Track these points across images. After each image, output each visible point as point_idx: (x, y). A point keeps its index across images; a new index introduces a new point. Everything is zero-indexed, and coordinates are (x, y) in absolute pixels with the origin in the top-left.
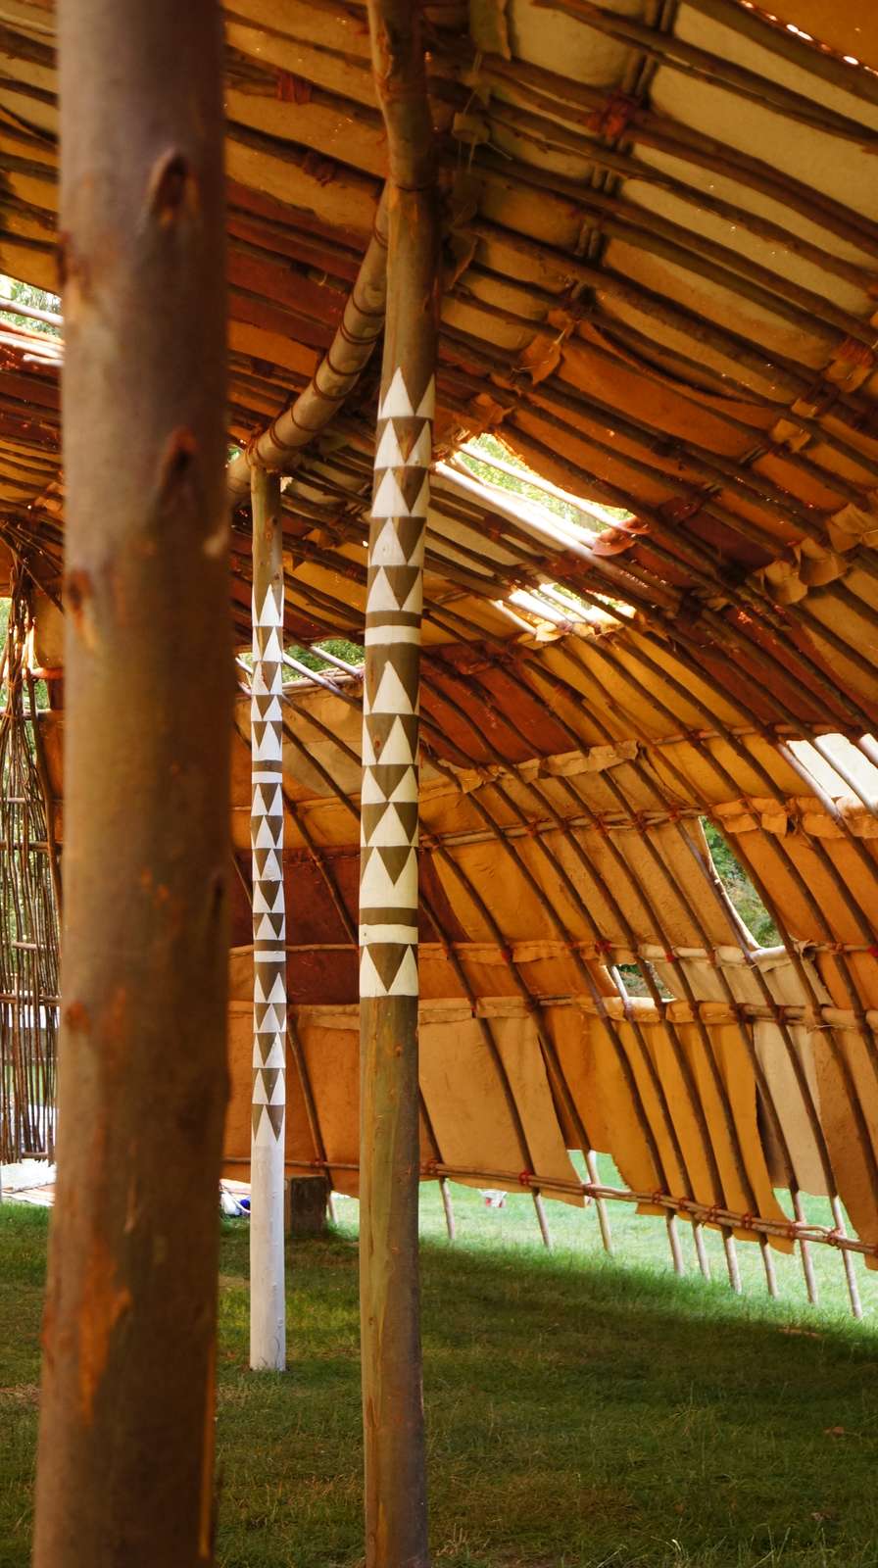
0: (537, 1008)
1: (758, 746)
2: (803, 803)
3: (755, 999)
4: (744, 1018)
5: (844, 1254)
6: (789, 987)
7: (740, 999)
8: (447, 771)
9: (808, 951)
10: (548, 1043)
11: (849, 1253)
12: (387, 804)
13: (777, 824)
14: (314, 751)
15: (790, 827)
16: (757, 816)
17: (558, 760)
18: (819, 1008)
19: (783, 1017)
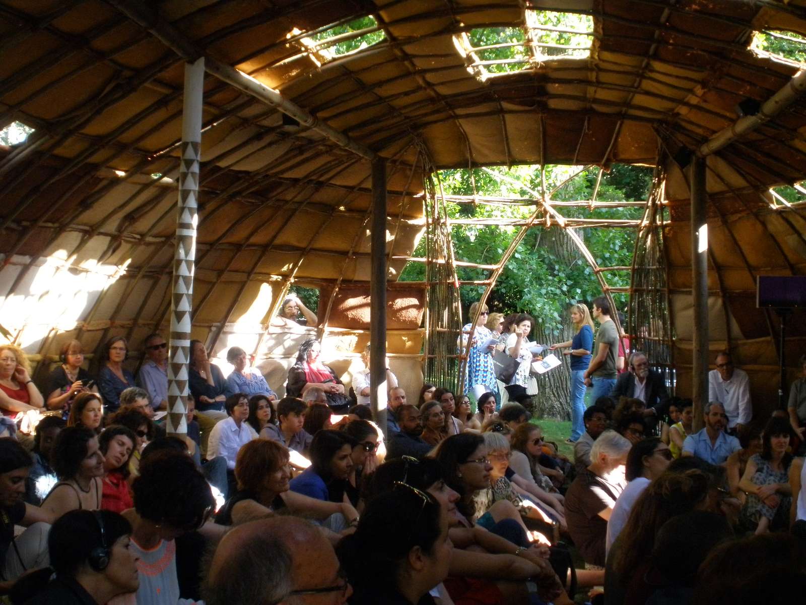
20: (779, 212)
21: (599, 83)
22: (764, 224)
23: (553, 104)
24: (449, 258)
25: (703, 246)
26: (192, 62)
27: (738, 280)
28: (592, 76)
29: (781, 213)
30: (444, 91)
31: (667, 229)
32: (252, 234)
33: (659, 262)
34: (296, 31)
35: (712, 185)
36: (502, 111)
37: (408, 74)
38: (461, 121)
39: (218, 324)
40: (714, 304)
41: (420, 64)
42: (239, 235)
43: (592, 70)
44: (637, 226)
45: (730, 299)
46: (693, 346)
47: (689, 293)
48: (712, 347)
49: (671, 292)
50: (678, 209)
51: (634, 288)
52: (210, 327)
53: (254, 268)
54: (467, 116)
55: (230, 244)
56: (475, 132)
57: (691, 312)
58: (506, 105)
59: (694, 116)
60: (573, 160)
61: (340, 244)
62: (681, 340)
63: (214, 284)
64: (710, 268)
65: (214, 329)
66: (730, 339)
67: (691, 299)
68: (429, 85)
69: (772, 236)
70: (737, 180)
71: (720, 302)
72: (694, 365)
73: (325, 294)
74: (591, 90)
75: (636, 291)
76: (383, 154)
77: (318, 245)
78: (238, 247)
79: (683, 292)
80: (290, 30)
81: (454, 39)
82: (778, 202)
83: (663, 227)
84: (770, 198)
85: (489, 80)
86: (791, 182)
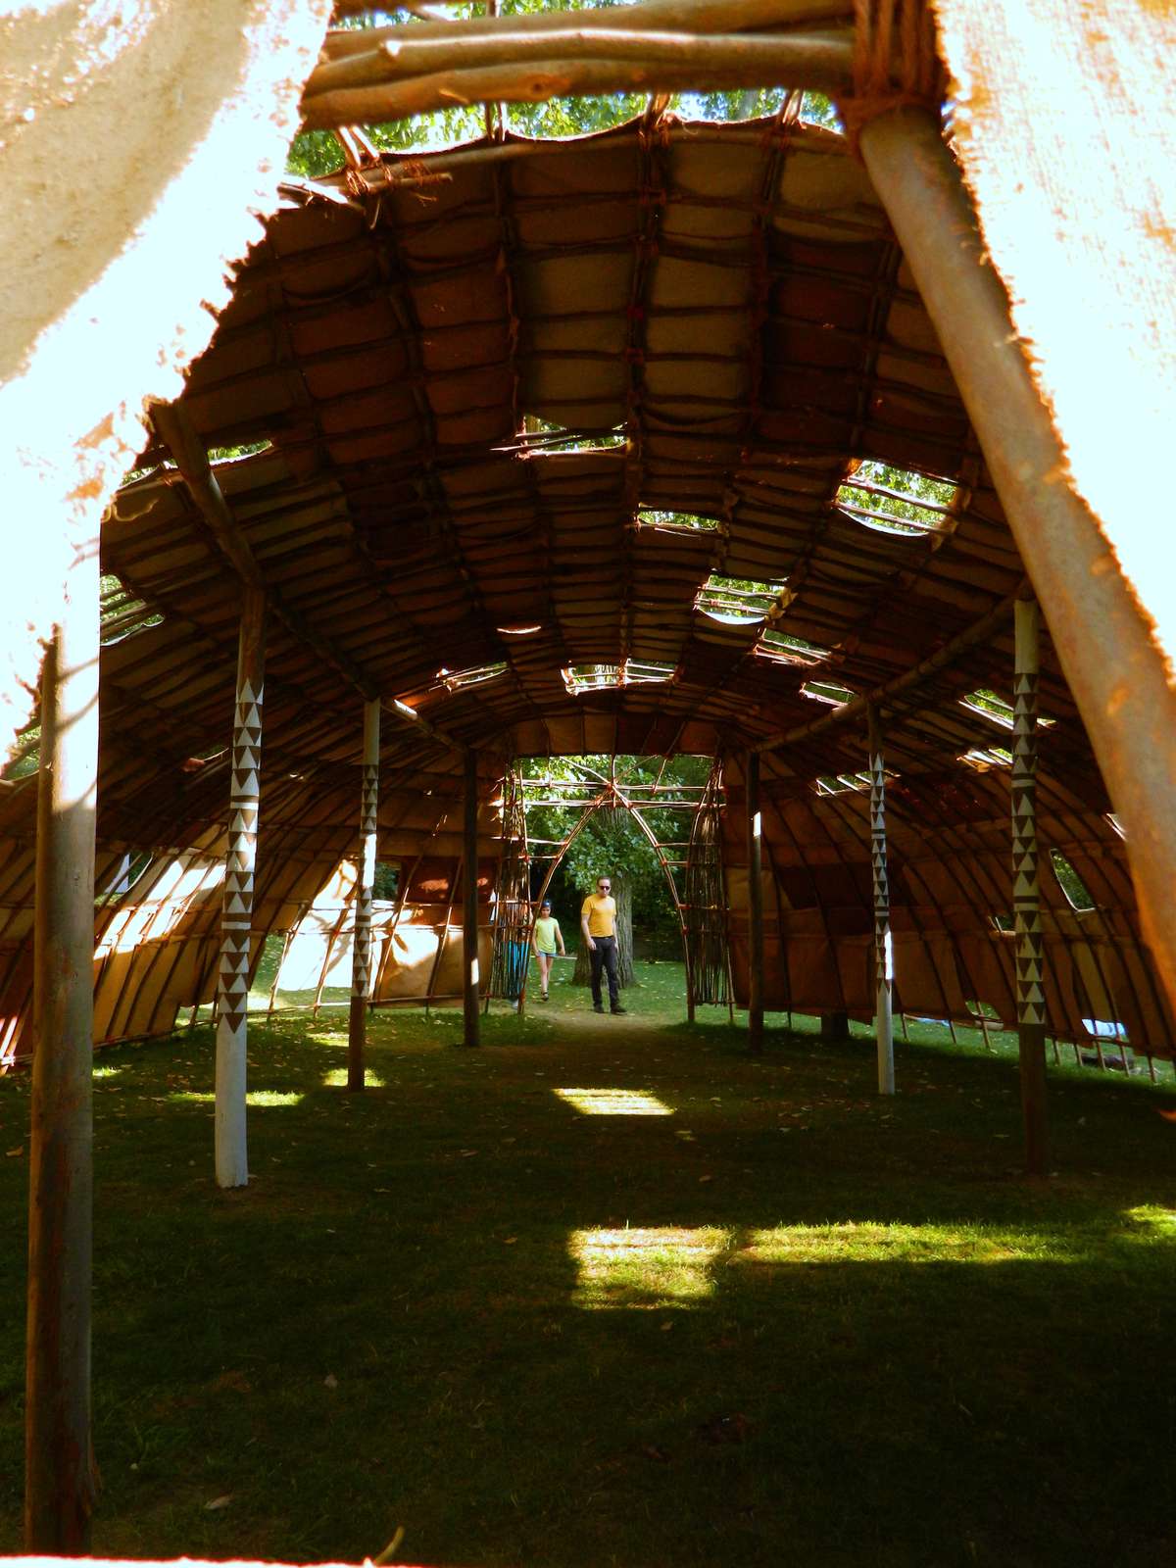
0: (953, 936)
1: (1090, 818)
2: (1112, 844)
3: (1075, 931)
4: (1068, 941)
5: (1121, 1049)
6: (1095, 927)
7: (1066, 932)
8: (914, 829)
9: (1106, 911)
10: (958, 953)
11: (1123, 1047)
12: (1024, 854)
13: (1097, 853)
14: (849, 821)
15: (1104, 854)
16: (1085, 850)
17: (977, 824)
18: (1111, 937)
19: (1090, 940)
20: (823, 798)
21: (671, 696)
22: (810, 809)
23: (629, 708)
24: (523, 835)
25: (757, 832)
26: (372, 700)
27: (787, 857)
28: (668, 692)
29: (827, 799)
30: (537, 701)
31: (722, 812)
32: (349, 818)
33: (714, 839)
34: (444, 672)
35: (765, 774)
36: (583, 713)
37: (517, 692)
38: (546, 720)
39: (306, 901)
40: (766, 878)
41: (526, 685)
42: (335, 820)
43: (667, 688)
44: (697, 807)
45: (781, 874)
46: (749, 916)
47: (744, 868)
48: (765, 916)
49: (725, 866)
50: (733, 794)
51: (691, 862)
52: (300, 905)
53: (345, 847)
54: (553, 716)
55: (328, 826)
56: (555, 728)
57: (746, 885)
58: (587, 709)
59: (751, 722)
60: (639, 751)
61: (422, 825)
62: (734, 910)
63: (310, 864)
64: (763, 846)
65: (303, 906)
66: (780, 909)
67: (746, 873)
68: (529, 698)
69: (818, 820)
70: (786, 772)
71: (770, 875)
72: (750, 934)
73: (405, 870)
74: (663, 700)
75: (693, 865)
76: (474, 746)
77: (404, 826)
78: (335, 828)
79: (736, 867)
80: (439, 671)
81: (562, 671)
82: (823, 790)
83: (719, 809)
84: (816, 786)
85: (580, 693)
86: (834, 775)
